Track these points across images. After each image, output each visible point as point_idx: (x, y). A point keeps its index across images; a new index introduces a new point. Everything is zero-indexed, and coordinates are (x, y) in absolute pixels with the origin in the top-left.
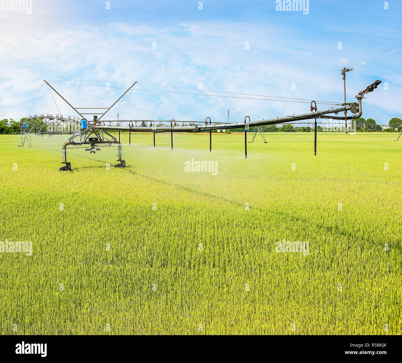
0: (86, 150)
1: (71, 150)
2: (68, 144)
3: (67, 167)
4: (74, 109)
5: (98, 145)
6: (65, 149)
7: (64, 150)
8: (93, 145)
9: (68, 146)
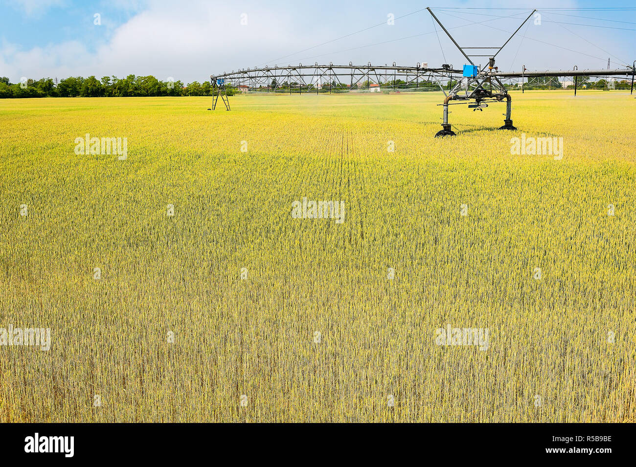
0: (470, 107)
1: (454, 106)
2: (451, 99)
3: (447, 131)
4: (460, 49)
5: (485, 100)
6: (447, 106)
7: (445, 107)
8: (478, 101)
9: (450, 102)
